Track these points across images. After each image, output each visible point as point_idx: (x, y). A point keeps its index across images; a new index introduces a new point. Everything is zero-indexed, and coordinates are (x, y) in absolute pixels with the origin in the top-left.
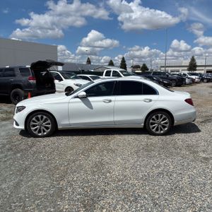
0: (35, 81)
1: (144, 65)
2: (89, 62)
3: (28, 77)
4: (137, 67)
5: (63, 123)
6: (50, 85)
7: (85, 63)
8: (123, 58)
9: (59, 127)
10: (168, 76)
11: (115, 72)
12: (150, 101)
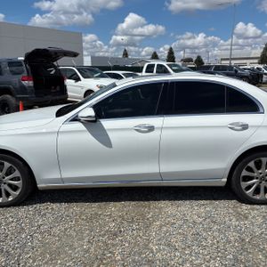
0: (31, 83)
1: (199, 57)
2: (126, 54)
3: (20, 76)
4: (189, 60)
5: (47, 177)
6: (58, 88)
7: (121, 57)
8: (171, 49)
9: (40, 185)
10: (236, 71)
11: (160, 66)
12: (245, 127)
